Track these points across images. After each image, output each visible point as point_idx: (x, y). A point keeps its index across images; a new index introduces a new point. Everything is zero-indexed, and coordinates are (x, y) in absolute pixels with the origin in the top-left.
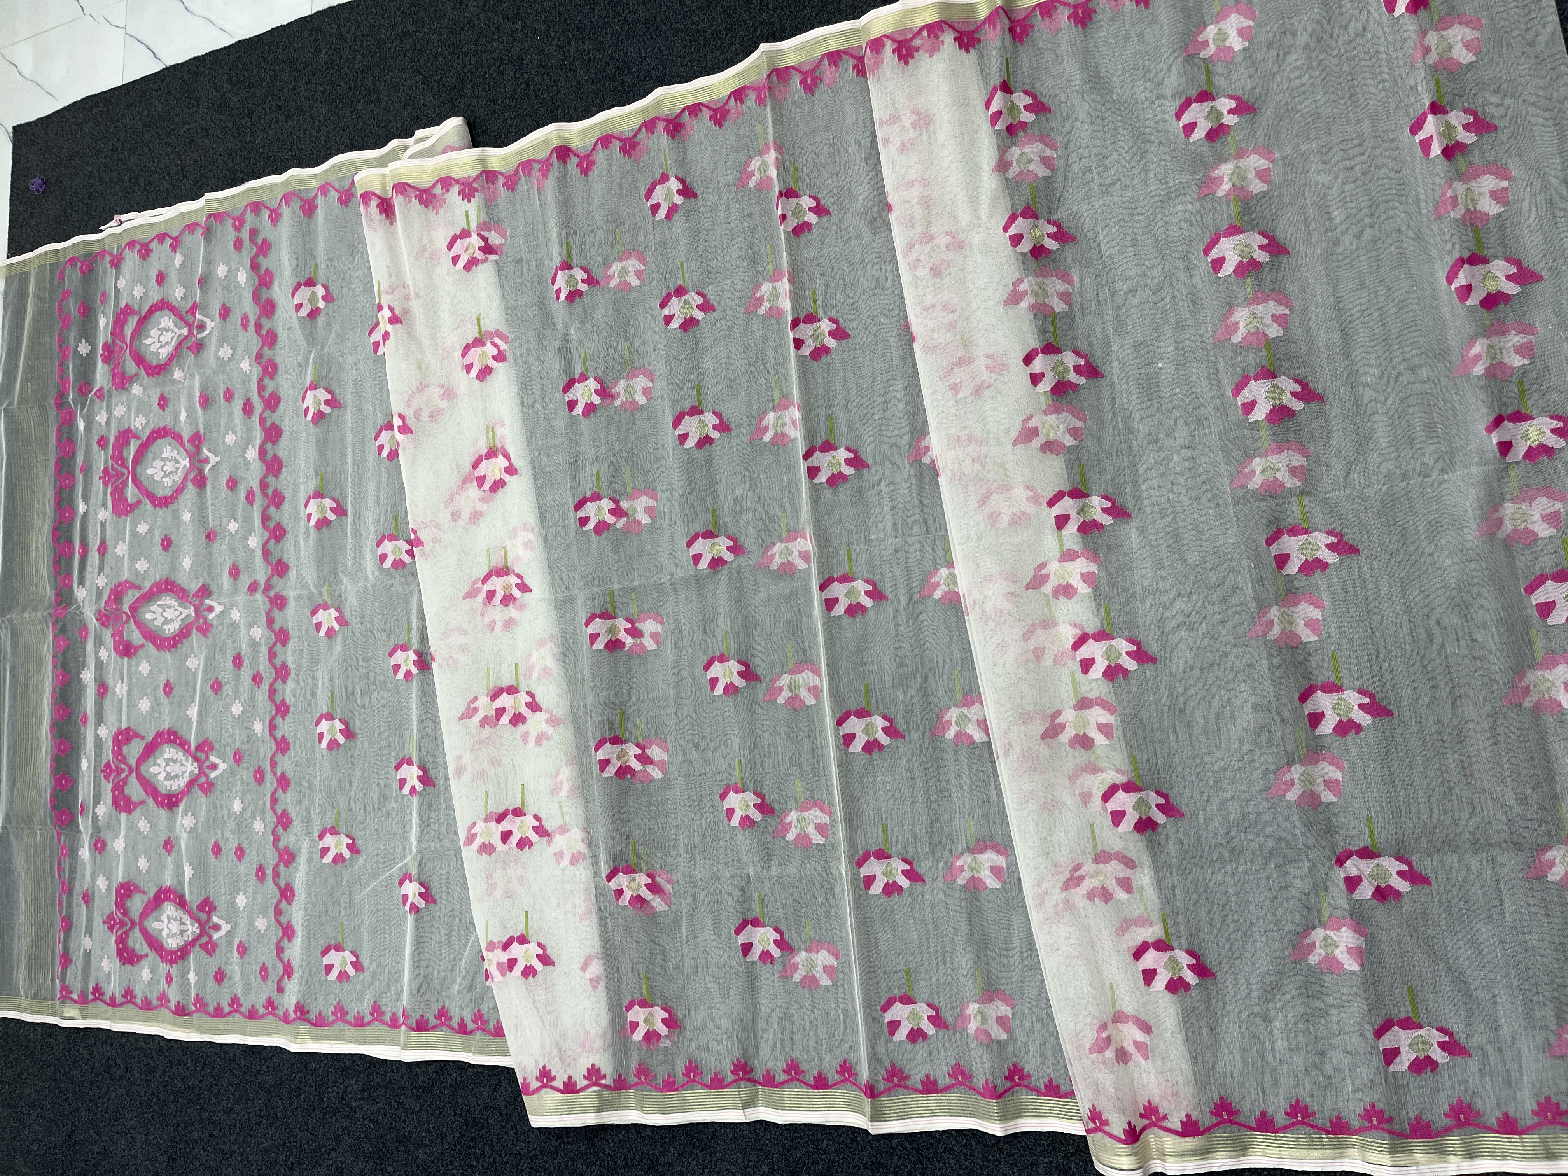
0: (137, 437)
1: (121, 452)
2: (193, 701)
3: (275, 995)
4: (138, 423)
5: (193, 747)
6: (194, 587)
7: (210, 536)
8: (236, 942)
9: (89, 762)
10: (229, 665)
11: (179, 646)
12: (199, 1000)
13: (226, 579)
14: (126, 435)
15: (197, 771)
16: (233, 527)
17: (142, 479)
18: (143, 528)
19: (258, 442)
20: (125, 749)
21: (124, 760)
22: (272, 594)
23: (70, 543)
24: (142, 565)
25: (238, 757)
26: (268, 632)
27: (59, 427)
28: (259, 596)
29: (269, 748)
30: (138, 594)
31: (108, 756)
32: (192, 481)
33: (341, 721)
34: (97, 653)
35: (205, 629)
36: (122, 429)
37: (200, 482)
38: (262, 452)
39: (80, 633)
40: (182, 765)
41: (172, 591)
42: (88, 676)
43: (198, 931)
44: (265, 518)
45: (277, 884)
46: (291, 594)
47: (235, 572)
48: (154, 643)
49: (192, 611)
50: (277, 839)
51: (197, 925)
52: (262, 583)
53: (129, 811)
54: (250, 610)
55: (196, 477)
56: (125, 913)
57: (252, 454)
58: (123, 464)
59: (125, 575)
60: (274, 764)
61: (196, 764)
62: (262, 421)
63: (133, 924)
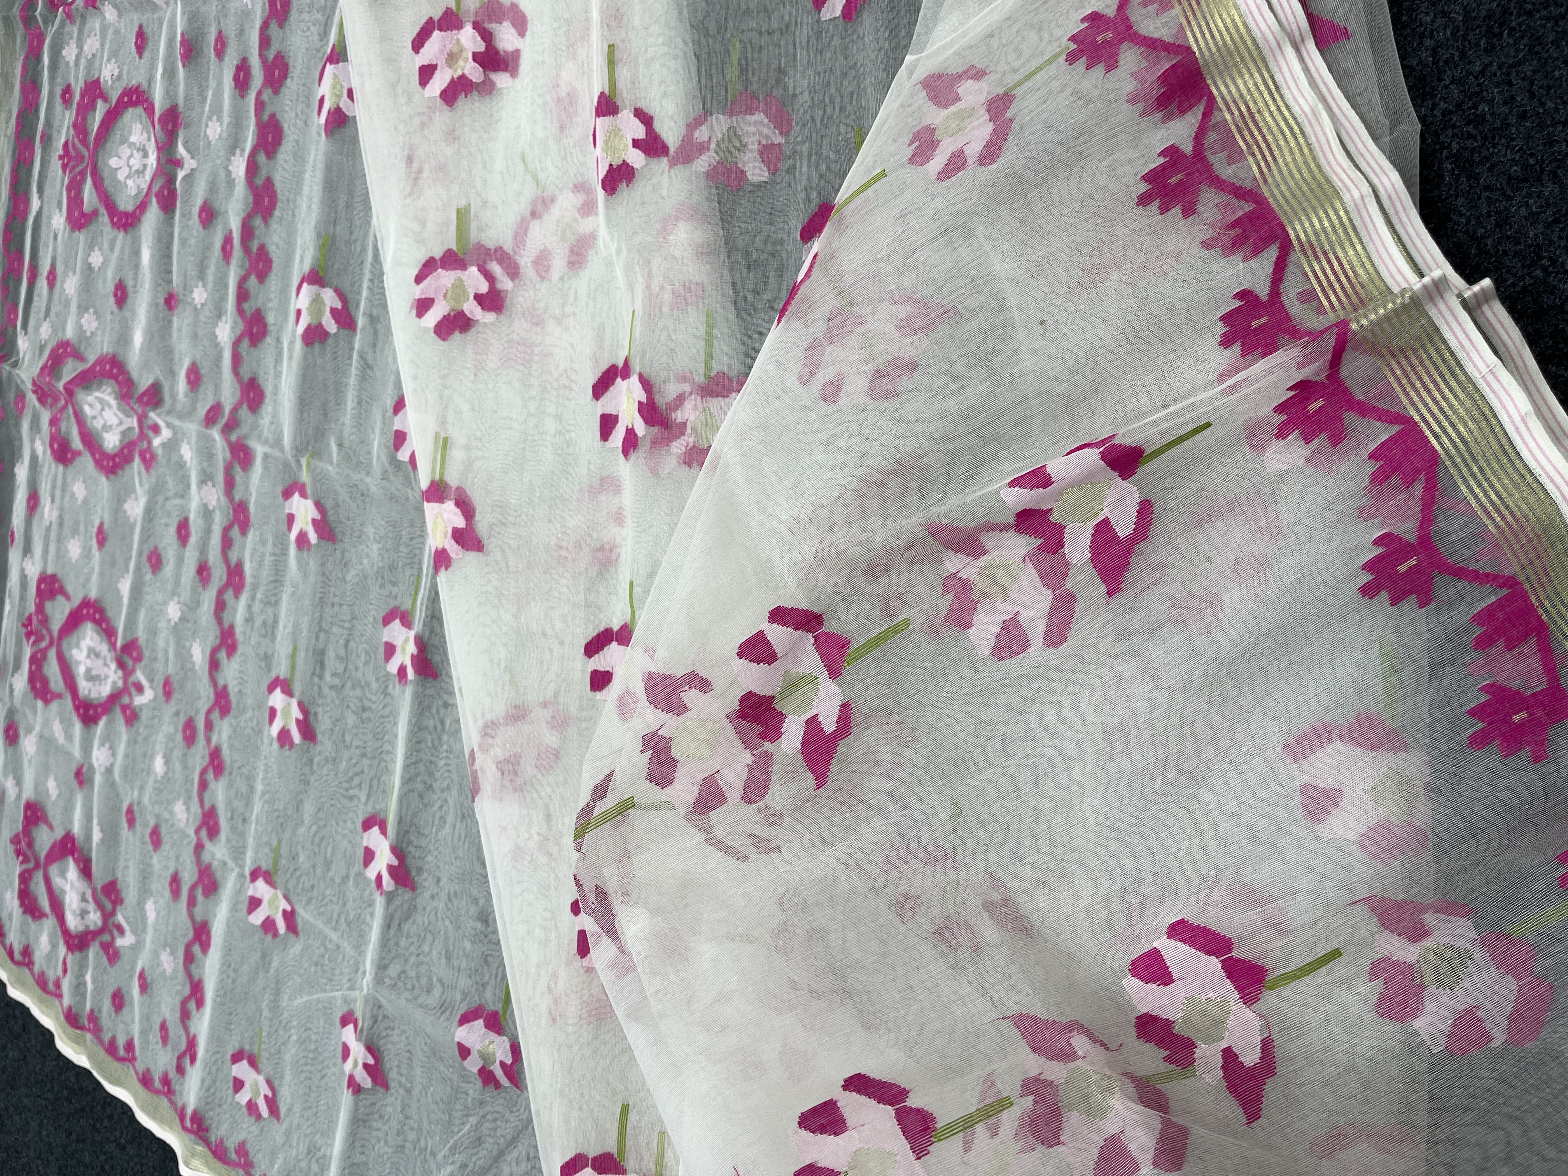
0: (106, 100)
1: (84, 119)
2: (127, 571)
3: (172, 1075)
4: (107, 73)
5: (119, 644)
6: (144, 383)
7: (171, 301)
8: (138, 969)
9: (12, 603)
10: (172, 531)
11: (120, 472)
12: (93, 1018)
13: (182, 385)
14: (94, 89)
15: (120, 684)
16: (199, 295)
17: (106, 174)
18: (96, 259)
19: (249, 145)
20: (48, 606)
21: (45, 621)
22: (234, 438)
23: (20, 253)
24: (89, 322)
25: (168, 690)
26: (224, 500)
27: (26, 58)
28: (215, 434)
29: (205, 696)
30: (81, 367)
31: (31, 608)
32: (157, 195)
33: (300, 704)
34: (32, 441)
35: (148, 460)
36: (90, 80)
37: (168, 201)
38: (252, 168)
39: (16, 404)
40: (106, 665)
41: (115, 378)
42: (21, 472)
43: (100, 923)
44: (242, 295)
45: (191, 916)
46: (259, 450)
47: (195, 378)
48: (93, 454)
49: (134, 422)
50: (199, 847)
51: (99, 914)
52: (227, 410)
53: (46, 701)
54: (206, 453)
55: (161, 189)
56: (30, 844)
57: (239, 167)
58: (84, 142)
59: (70, 333)
60: (209, 726)
61: (120, 673)
62: (260, 106)
63: (37, 866)
